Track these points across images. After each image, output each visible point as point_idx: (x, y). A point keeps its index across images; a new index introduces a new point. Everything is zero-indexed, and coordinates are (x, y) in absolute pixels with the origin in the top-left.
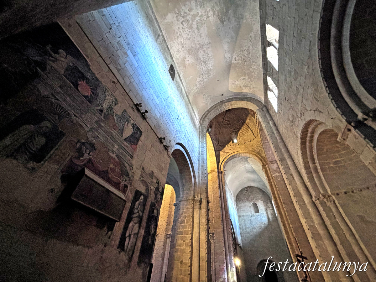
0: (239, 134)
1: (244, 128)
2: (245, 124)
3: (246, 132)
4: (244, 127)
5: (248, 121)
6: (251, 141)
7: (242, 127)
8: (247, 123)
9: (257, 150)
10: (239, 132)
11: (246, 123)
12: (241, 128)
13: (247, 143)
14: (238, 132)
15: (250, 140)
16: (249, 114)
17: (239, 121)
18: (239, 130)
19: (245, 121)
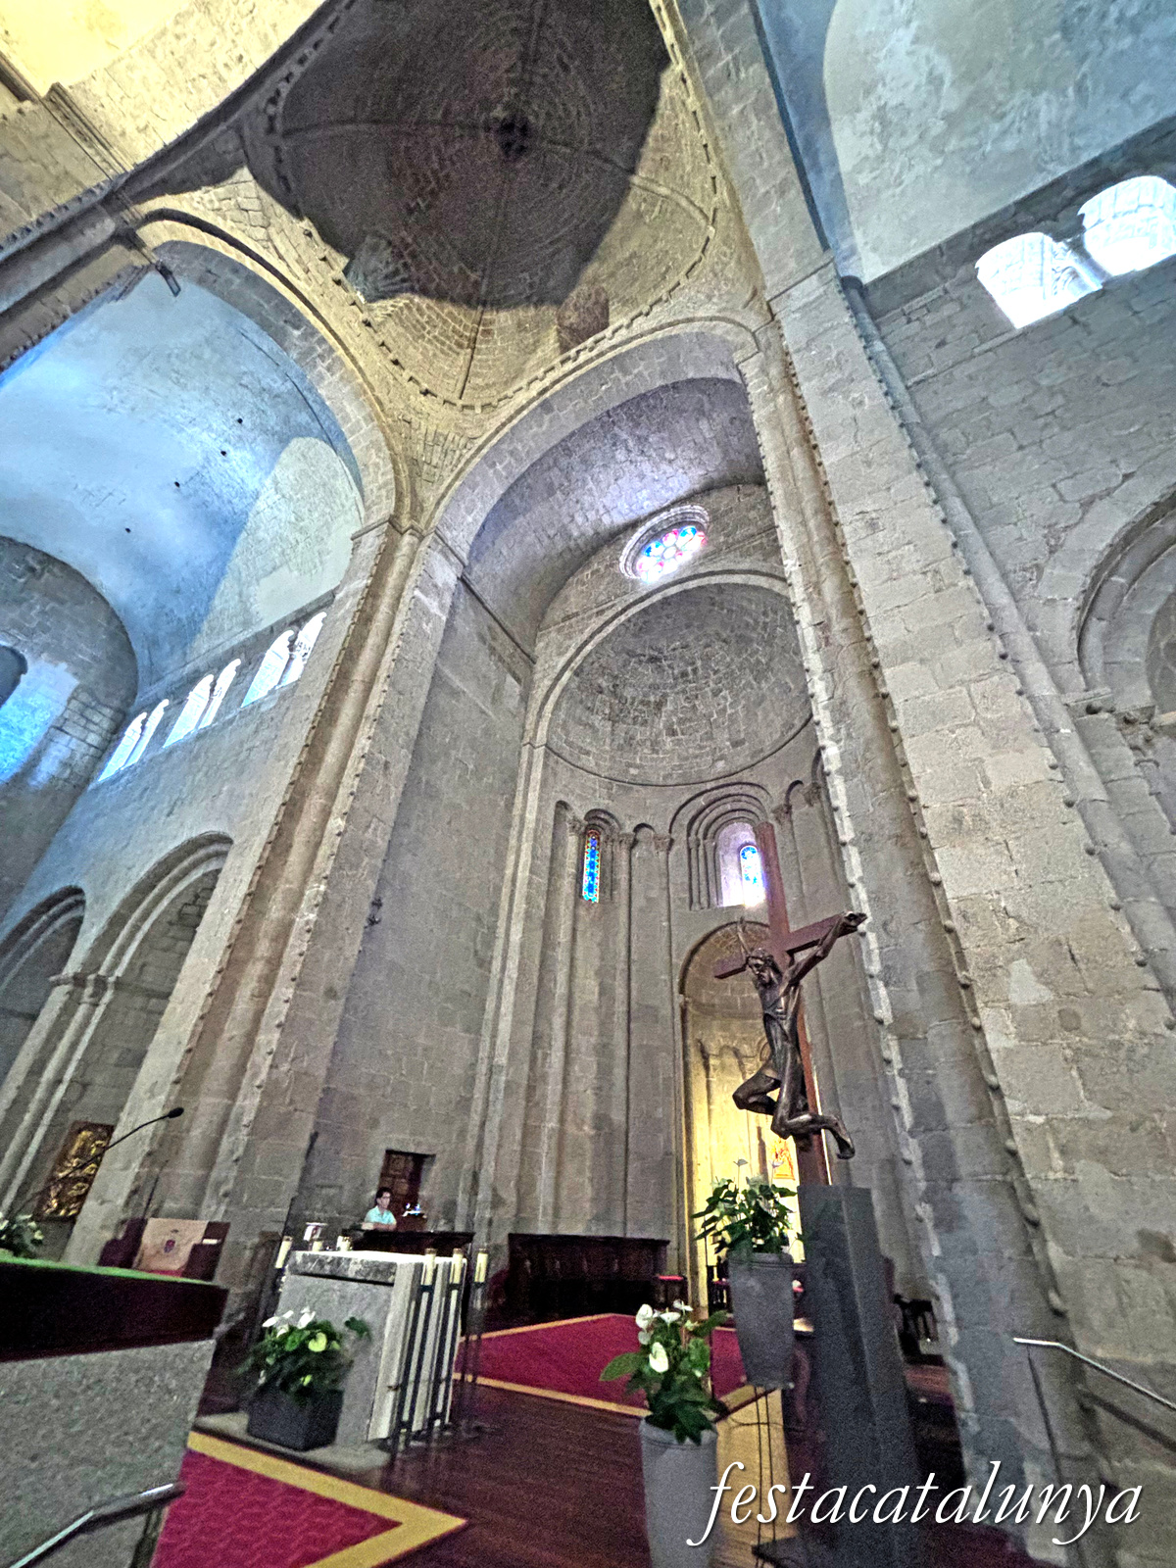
0: (401, 301)
1: (454, 319)
2: (475, 314)
3: (443, 343)
4: (456, 318)
5: (503, 319)
6: (426, 393)
7: (453, 301)
8: (491, 322)
9: (419, 448)
10: (417, 300)
11: (487, 316)
12: (440, 296)
13: (406, 374)
14: (412, 290)
15: (425, 386)
16: (558, 302)
17: (472, 268)
18: (424, 292)
19: (498, 304)
